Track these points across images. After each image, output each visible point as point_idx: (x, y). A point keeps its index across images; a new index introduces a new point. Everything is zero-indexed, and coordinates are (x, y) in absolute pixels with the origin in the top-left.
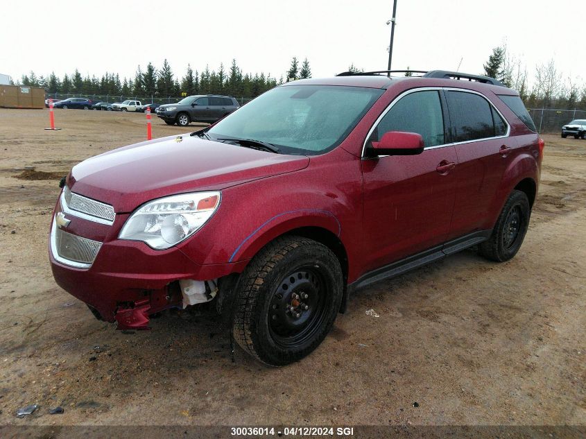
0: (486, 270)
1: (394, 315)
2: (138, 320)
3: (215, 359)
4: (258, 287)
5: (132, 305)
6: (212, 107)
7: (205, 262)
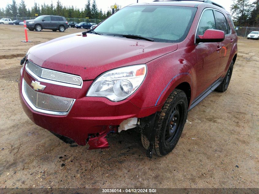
0: (220, 96)
1: (197, 122)
2: (102, 143)
3: (130, 156)
4: (163, 118)
5: (98, 135)
6: (53, 22)
7: (142, 107)
